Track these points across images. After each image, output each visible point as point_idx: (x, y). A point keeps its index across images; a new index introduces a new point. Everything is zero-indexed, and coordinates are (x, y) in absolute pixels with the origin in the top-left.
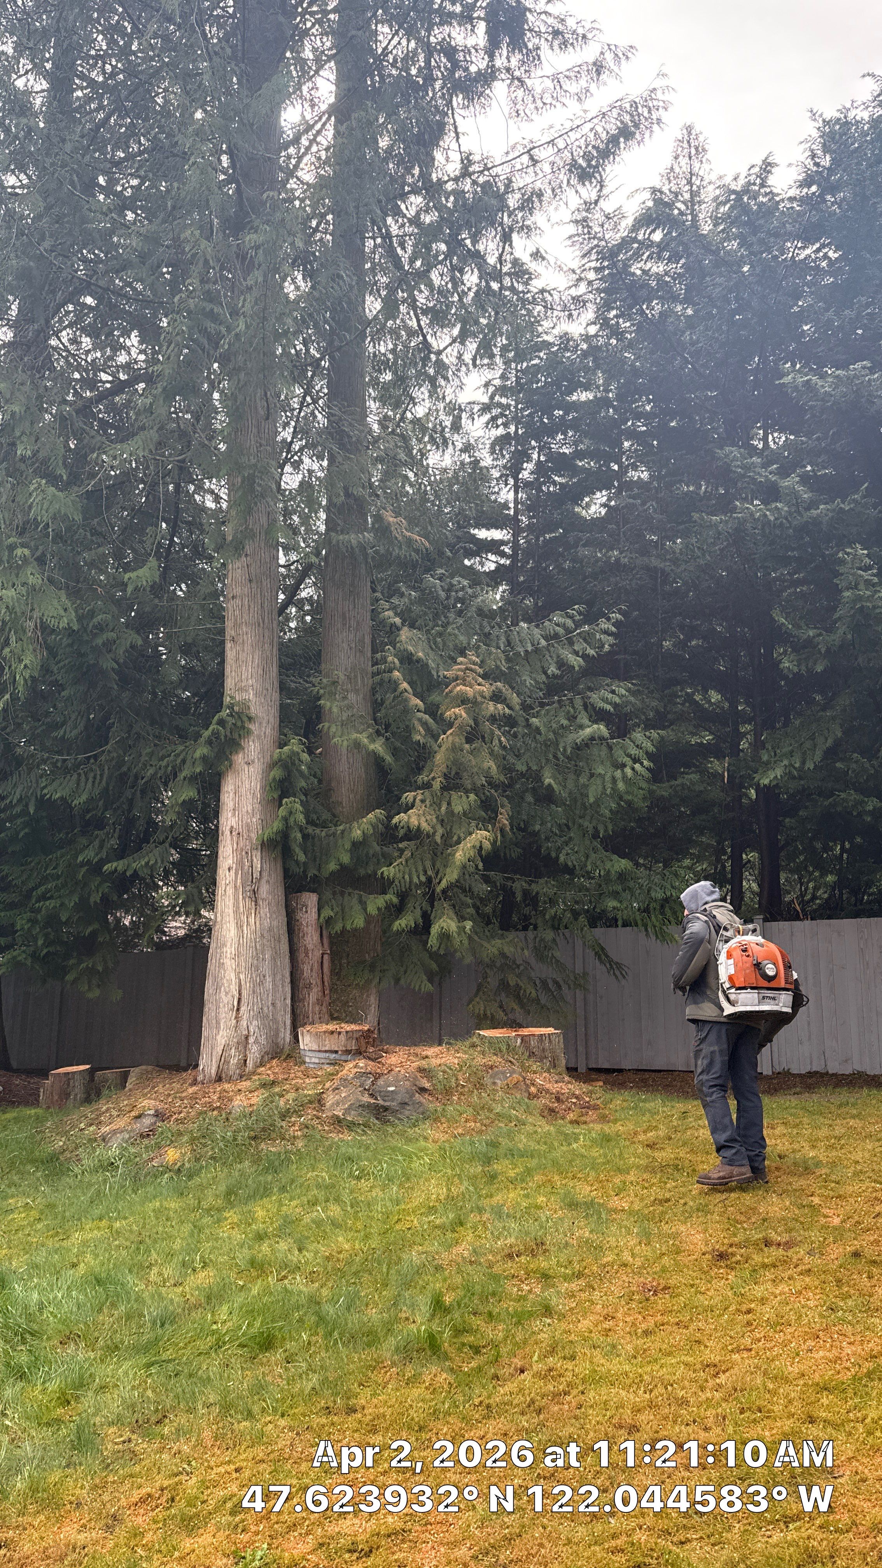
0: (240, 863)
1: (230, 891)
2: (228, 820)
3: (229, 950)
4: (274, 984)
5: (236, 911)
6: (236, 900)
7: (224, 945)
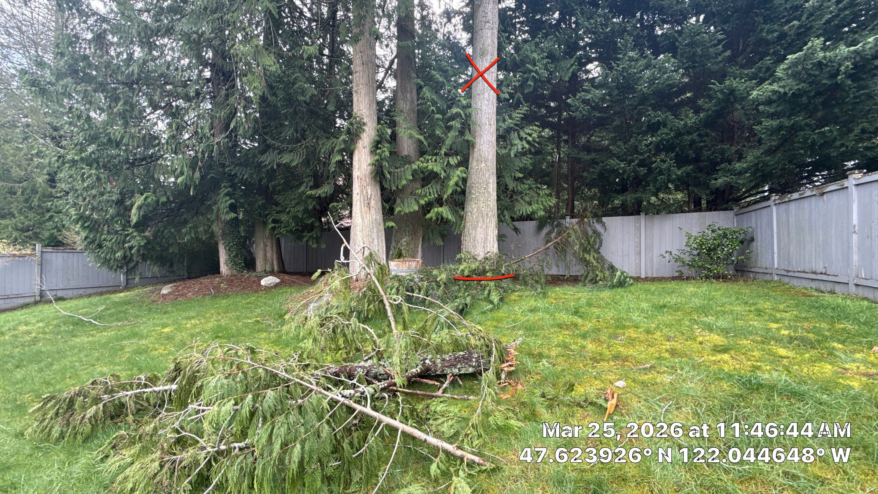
0: (362, 191)
1: (358, 203)
2: (356, 173)
3: (359, 228)
4: (378, 242)
5: (361, 212)
6: (361, 207)
7: (357, 226)
